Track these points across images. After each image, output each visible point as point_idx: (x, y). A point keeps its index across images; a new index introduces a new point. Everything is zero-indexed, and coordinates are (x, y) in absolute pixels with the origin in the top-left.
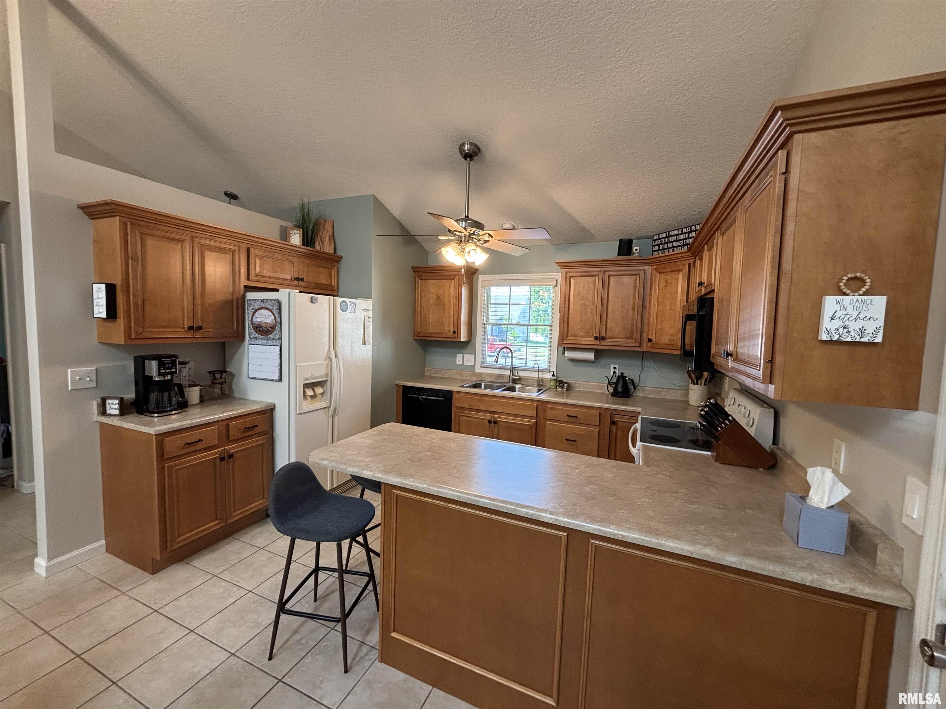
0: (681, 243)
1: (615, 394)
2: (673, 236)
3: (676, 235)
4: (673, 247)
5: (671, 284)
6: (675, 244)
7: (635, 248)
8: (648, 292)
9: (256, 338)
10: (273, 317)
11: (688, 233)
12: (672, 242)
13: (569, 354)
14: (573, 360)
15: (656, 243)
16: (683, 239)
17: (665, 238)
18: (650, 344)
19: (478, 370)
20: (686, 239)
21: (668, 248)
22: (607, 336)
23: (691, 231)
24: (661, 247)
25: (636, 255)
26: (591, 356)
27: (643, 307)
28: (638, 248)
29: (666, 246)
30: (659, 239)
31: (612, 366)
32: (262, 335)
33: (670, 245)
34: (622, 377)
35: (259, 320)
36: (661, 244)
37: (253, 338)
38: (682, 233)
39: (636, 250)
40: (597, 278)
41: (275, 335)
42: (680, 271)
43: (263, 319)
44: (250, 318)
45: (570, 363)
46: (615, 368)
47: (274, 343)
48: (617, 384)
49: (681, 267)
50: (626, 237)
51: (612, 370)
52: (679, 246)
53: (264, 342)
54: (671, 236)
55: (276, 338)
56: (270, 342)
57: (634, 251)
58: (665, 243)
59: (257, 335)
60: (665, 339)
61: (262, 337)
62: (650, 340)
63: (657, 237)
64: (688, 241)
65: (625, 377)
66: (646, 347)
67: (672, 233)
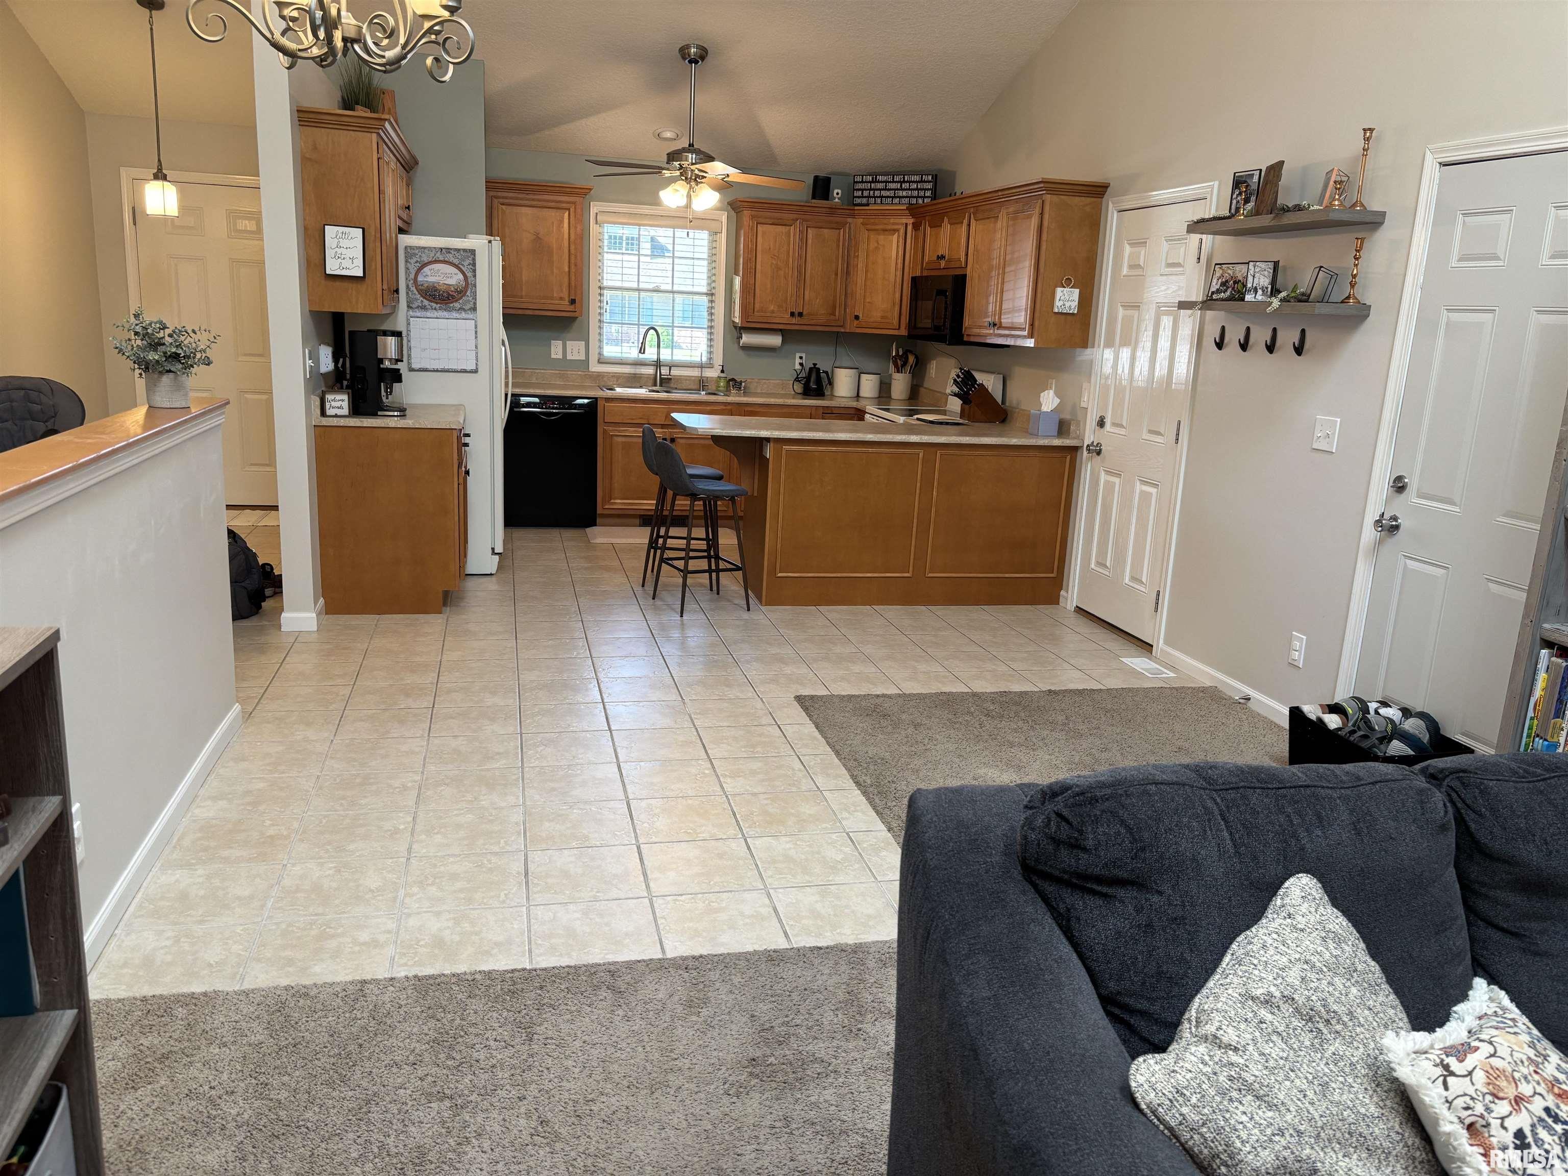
0: (891, 193)
1: (807, 392)
2: (882, 182)
3: (886, 182)
4: (881, 197)
5: (884, 246)
6: (884, 193)
7: (836, 191)
8: (852, 254)
9: (423, 308)
10: (461, 276)
11: (901, 183)
12: (880, 190)
13: (747, 339)
14: (747, 348)
15: (860, 186)
16: (895, 190)
17: (870, 182)
18: (856, 322)
19: (595, 367)
20: (897, 189)
21: (875, 197)
22: (804, 313)
23: (904, 182)
24: (866, 193)
25: (837, 200)
26: (775, 340)
27: (848, 273)
28: (840, 191)
29: (872, 192)
30: (862, 182)
31: (798, 355)
32: (437, 303)
33: (877, 193)
34: (815, 370)
35: (431, 279)
36: (866, 190)
37: (418, 307)
38: (893, 182)
39: (838, 194)
40: (792, 228)
41: (464, 304)
42: (895, 231)
43: (437, 278)
44: (412, 276)
45: (741, 352)
46: (801, 358)
47: (464, 315)
48: (808, 378)
49: (896, 227)
50: (822, 174)
51: (798, 361)
52: (888, 197)
53: (445, 314)
54: (879, 182)
55: (467, 307)
56: (455, 314)
57: (835, 195)
58: (871, 189)
59: (426, 302)
60: (876, 316)
61: (434, 305)
62: (857, 317)
63: (859, 179)
64: (901, 193)
65: (818, 369)
66: (851, 327)
67: (880, 178)
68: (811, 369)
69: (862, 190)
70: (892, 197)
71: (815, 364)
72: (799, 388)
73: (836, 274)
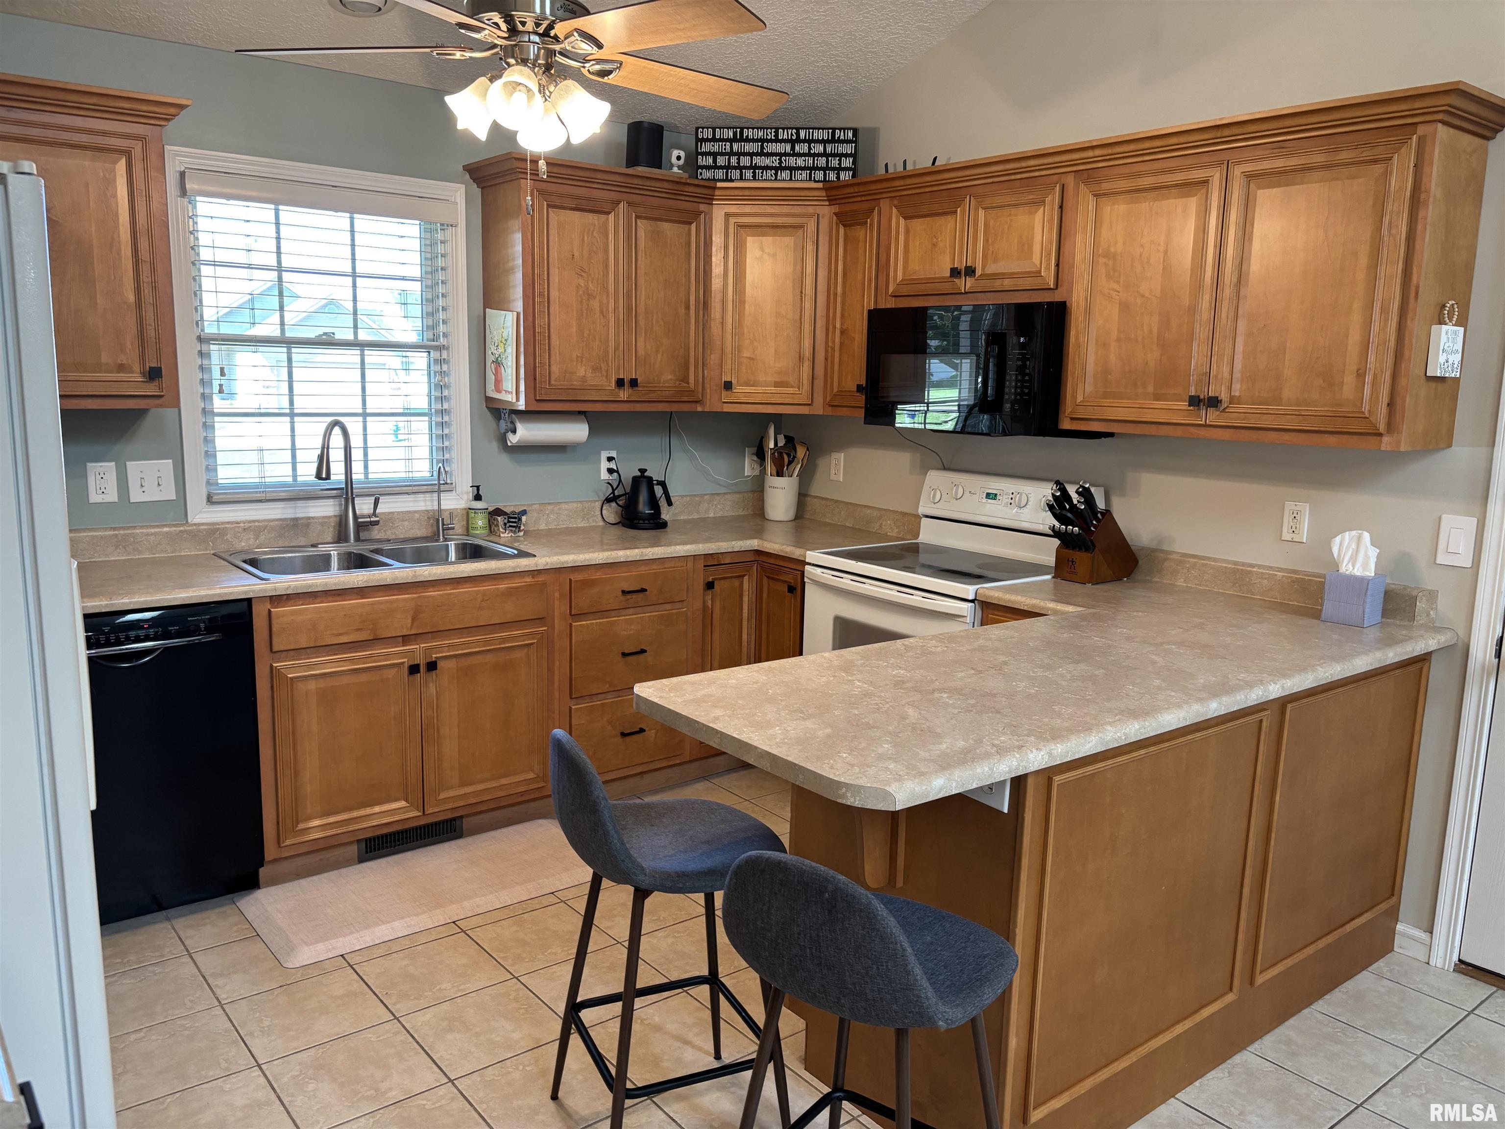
6: (758, 160)
7: (673, 153)
11: (793, 142)
12: (752, 155)
13: (525, 432)
15: (706, 147)
16: (780, 155)
17: (730, 141)
18: (726, 394)
19: (199, 513)
21: (740, 168)
22: (642, 381)
24: (721, 161)
25: (675, 169)
26: (576, 432)
28: (679, 154)
29: (734, 160)
30: (714, 140)
31: (604, 455)
33: (745, 161)
34: (642, 480)
36: (722, 154)
38: (777, 140)
39: (679, 158)
40: (611, 217)
42: (796, 228)
46: (611, 460)
48: (632, 496)
49: (797, 221)
51: (605, 465)
52: (767, 168)
54: (747, 140)
57: (674, 160)
58: (731, 154)
60: (765, 381)
62: (727, 385)
63: (707, 134)
64: (792, 161)
65: (650, 479)
66: (716, 402)
67: (749, 133)
68: (635, 480)
69: (715, 155)
70: (776, 169)
71: (643, 471)
72: (611, 513)
73: (688, 308)
